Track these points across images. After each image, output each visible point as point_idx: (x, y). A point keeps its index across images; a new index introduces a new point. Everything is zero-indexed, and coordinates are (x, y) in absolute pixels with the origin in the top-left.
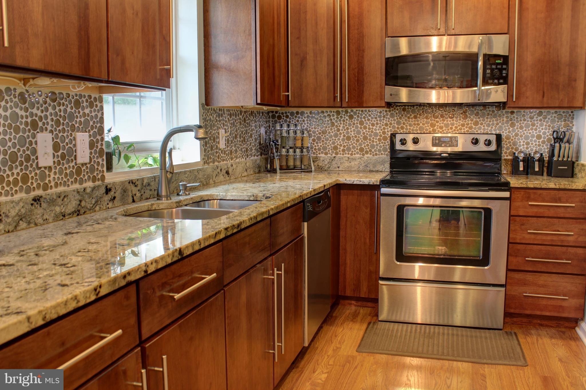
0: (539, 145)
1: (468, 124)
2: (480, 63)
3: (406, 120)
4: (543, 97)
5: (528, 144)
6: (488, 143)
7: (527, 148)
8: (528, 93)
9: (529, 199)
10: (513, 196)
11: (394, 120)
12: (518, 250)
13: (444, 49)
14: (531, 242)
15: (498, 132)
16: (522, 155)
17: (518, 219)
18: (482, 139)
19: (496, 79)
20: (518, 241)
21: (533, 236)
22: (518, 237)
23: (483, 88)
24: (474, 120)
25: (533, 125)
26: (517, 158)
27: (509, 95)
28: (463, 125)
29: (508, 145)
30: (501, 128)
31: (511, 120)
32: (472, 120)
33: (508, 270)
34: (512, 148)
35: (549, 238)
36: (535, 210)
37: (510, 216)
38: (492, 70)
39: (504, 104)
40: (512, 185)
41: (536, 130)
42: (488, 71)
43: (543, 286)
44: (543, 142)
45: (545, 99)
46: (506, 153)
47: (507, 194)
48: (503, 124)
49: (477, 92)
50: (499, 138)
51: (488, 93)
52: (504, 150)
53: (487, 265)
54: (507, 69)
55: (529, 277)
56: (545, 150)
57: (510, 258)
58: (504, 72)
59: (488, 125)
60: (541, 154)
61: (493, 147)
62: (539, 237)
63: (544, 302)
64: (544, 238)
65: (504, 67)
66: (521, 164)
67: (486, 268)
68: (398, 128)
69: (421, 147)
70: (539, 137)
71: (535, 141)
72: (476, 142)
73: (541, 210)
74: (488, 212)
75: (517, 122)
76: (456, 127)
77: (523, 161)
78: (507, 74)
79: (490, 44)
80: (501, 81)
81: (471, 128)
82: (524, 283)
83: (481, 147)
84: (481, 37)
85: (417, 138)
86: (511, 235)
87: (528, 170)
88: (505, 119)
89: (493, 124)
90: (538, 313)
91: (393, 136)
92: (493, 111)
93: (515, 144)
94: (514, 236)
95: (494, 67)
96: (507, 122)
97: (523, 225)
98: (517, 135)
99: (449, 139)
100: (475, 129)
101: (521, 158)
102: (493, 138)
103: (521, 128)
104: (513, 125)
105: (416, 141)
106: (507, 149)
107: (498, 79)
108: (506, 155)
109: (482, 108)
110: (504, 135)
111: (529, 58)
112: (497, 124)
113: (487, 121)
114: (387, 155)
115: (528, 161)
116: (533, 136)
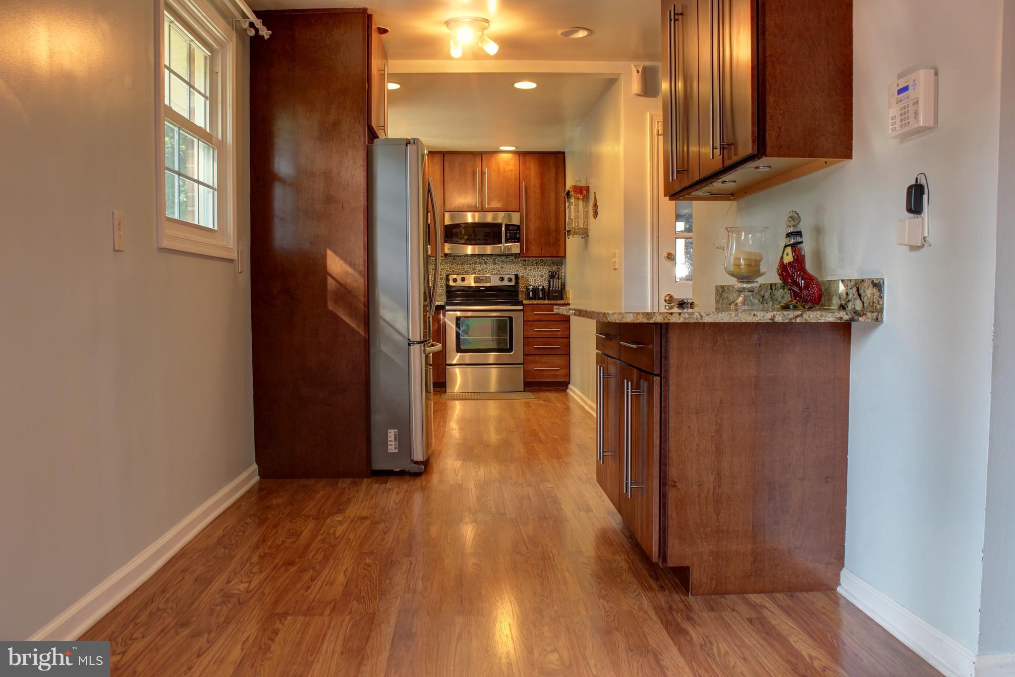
0: (542, 281)
1: (497, 268)
2: (503, 229)
3: (455, 266)
4: (541, 250)
5: (535, 280)
6: (510, 280)
7: (535, 283)
8: (533, 248)
9: (534, 310)
10: (525, 309)
11: (448, 266)
12: (530, 342)
13: (477, 221)
14: (537, 336)
15: (516, 273)
16: (532, 287)
17: (528, 323)
18: (506, 277)
19: (513, 239)
20: (529, 337)
21: (537, 333)
22: (529, 334)
23: (506, 245)
24: (501, 265)
25: (538, 268)
26: (529, 289)
27: (521, 249)
28: (493, 269)
29: (523, 282)
30: (518, 271)
31: (524, 265)
32: (499, 265)
33: (524, 354)
34: (526, 284)
35: (547, 333)
36: (538, 317)
37: (524, 321)
38: (510, 233)
39: (519, 254)
40: (524, 303)
41: (540, 271)
42: (508, 234)
43: (546, 363)
44: (545, 279)
45: (543, 252)
46: (521, 287)
47: (521, 308)
48: (519, 268)
49: (503, 247)
50: (517, 276)
51: (509, 248)
52: (521, 285)
53: (512, 352)
54: (519, 233)
55: (537, 358)
56: (546, 284)
57: (525, 347)
58: (518, 235)
59: (510, 269)
60: (543, 287)
61: (513, 283)
62: (541, 333)
63: (547, 373)
64: (544, 333)
65: (518, 232)
66: (531, 293)
67: (512, 353)
68: (450, 271)
69: (466, 283)
70: (542, 276)
71: (540, 279)
72: (502, 279)
73: (541, 317)
74: (511, 319)
75: (528, 266)
76: (489, 271)
77: (532, 291)
78: (520, 236)
79: (510, 218)
80: (516, 241)
81: (499, 271)
82: (534, 362)
83: (506, 283)
84: (503, 213)
85: (464, 278)
86: (525, 333)
87: (536, 297)
88: (520, 265)
89: (513, 268)
90: (543, 380)
91: (447, 276)
92: (513, 260)
93: (527, 280)
94: (527, 333)
95: (512, 232)
96: (522, 267)
97: (531, 326)
98: (528, 275)
99: (485, 278)
100: (501, 271)
101: (531, 289)
102: (513, 277)
103: (531, 270)
104: (525, 269)
105: (463, 279)
106: (523, 284)
107: (514, 239)
108: (522, 288)
109: (504, 258)
110: (520, 275)
111: (532, 227)
112: (516, 268)
113: (509, 266)
114: (443, 290)
115: (535, 290)
116: (538, 276)
